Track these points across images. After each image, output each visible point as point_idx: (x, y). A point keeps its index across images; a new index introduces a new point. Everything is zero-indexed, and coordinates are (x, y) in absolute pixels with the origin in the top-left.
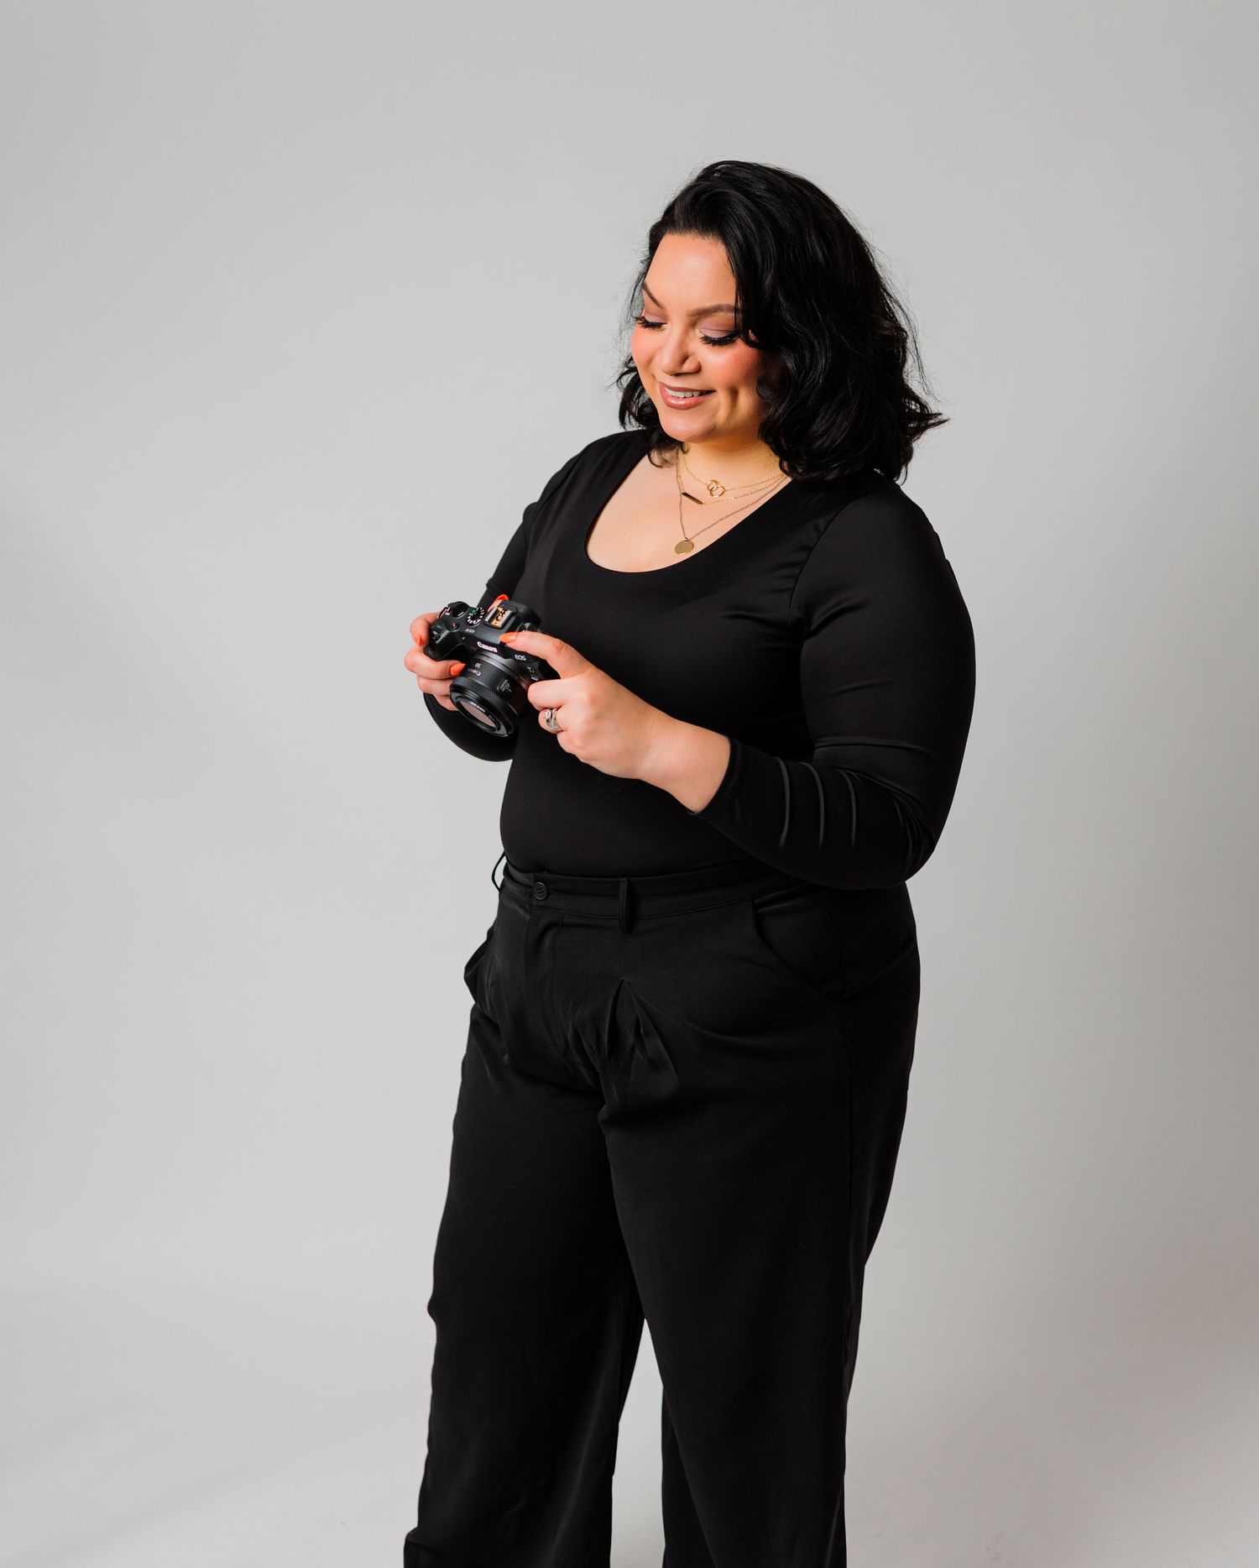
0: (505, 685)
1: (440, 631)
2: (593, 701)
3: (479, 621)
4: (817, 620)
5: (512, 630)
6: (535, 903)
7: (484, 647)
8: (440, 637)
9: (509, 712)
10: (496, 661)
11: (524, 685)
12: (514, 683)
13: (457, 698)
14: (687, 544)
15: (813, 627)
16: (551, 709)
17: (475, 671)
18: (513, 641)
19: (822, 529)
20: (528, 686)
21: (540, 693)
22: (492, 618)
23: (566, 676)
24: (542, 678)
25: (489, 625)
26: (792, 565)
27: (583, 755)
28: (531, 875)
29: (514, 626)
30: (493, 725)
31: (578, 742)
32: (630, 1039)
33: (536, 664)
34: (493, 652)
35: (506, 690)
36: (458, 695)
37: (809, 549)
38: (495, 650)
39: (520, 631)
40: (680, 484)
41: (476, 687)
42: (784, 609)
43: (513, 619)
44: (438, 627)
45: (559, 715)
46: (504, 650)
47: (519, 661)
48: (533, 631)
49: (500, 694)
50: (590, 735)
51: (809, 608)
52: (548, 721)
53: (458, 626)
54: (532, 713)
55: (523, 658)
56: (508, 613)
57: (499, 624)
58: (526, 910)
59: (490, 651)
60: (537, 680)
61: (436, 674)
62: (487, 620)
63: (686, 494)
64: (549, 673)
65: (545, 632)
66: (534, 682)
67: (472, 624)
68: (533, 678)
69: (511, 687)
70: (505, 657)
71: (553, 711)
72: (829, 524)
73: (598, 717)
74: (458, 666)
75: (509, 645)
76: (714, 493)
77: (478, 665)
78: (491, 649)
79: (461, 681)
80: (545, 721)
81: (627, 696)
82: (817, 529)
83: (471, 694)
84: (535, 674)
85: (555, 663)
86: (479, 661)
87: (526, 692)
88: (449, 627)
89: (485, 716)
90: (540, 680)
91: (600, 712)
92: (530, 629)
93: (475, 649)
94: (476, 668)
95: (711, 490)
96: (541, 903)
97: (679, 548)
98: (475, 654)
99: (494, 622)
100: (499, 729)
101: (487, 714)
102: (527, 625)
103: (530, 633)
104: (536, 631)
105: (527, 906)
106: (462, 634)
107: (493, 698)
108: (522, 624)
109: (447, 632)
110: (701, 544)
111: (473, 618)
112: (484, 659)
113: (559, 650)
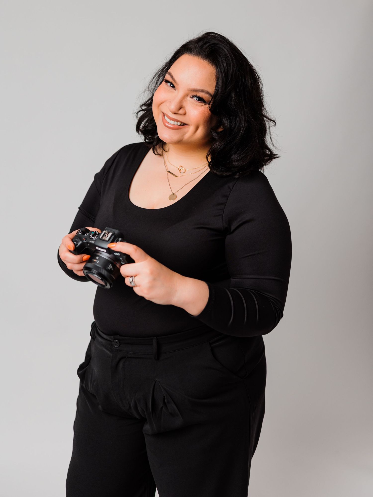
0: (110, 267)
1: (77, 242)
2: (152, 273)
3: (96, 237)
4: (233, 228)
5: (113, 242)
6: (114, 349)
7: (100, 249)
8: (77, 245)
9: (111, 278)
10: (105, 255)
11: (118, 266)
12: (114, 266)
13: (87, 273)
14: (173, 196)
15: (232, 230)
16: (132, 277)
17: (95, 260)
18: (114, 247)
19: (231, 188)
20: (120, 267)
21: (125, 270)
22: (103, 236)
23: (138, 262)
24: (126, 262)
25: (102, 240)
26: (222, 204)
27: (147, 296)
28: (112, 337)
29: (114, 240)
30: (104, 284)
31: (145, 292)
32: (161, 405)
33: (125, 257)
34: (104, 252)
35: (111, 269)
36: (87, 271)
37: (227, 197)
38: (105, 251)
39: (117, 242)
40: (166, 167)
41: (97, 268)
42: (219, 223)
43: (113, 237)
44: (77, 240)
45: (136, 279)
46: (109, 251)
47: (116, 256)
48: (123, 242)
49: (109, 271)
50: (151, 288)
51: (230, 222)
52: (131, 282)
53: (86, 239)
54: (122, 279)
55: (118, 254)
56: (111, 234)
57: (107, 239)
58: (110, 352)
59: (102, 251)
60: (124, 263)
61: (76, 261)
62: (101, 237)
63: (169, 172)
64: (130, 260)
65: (129, 242)
66: (122, 265)
67: (93, 239)
68: (122, 263)
69: (113, 267)
70: (110, 254)
71: (133, 277)
72: (234, 186)
73: (154, 280)
74: (86, 257)
75: (113, 249)
76: (181, 171)
77: (97, 258)
78: (103, 250)
79: (89, 265)
80: (129, 282)
81: (165, 269)
82: (229, 188)
83: (94, 271)
84: (123, 261)
85: (133, 257)
86: (98, 256)
87: (119, 270)
88: (82, 240)
89: (101, 281)
90: (125, 264)
91: (155, 278)
92: (121, 241)
93: (94, 250)
94: (96, 259)
95: (180, 170)
96: (117, 349)
97: (171, 198)
98: (94, 252)
99: (104, 238)
100: (106, 285)
101: (102, 280)
102: (120, 239)
103: (122, 243)
104: (124, 242)
105: (110, 349)
106: (88, 243)
107: (104, 272)
108: (117, 239)
109: (80, 242)
110: (180, 196)
111: (93, 236)
112: (99, 254)
113: (136, 250)
